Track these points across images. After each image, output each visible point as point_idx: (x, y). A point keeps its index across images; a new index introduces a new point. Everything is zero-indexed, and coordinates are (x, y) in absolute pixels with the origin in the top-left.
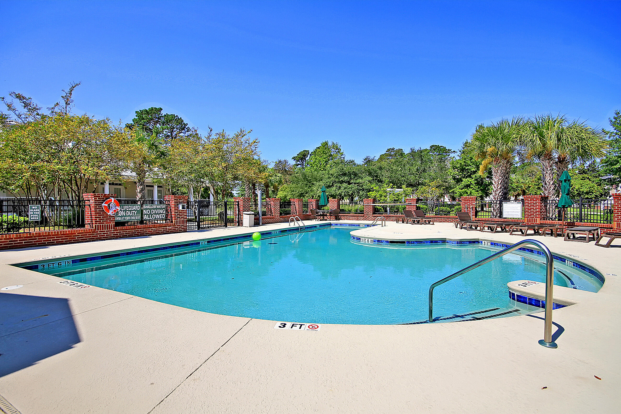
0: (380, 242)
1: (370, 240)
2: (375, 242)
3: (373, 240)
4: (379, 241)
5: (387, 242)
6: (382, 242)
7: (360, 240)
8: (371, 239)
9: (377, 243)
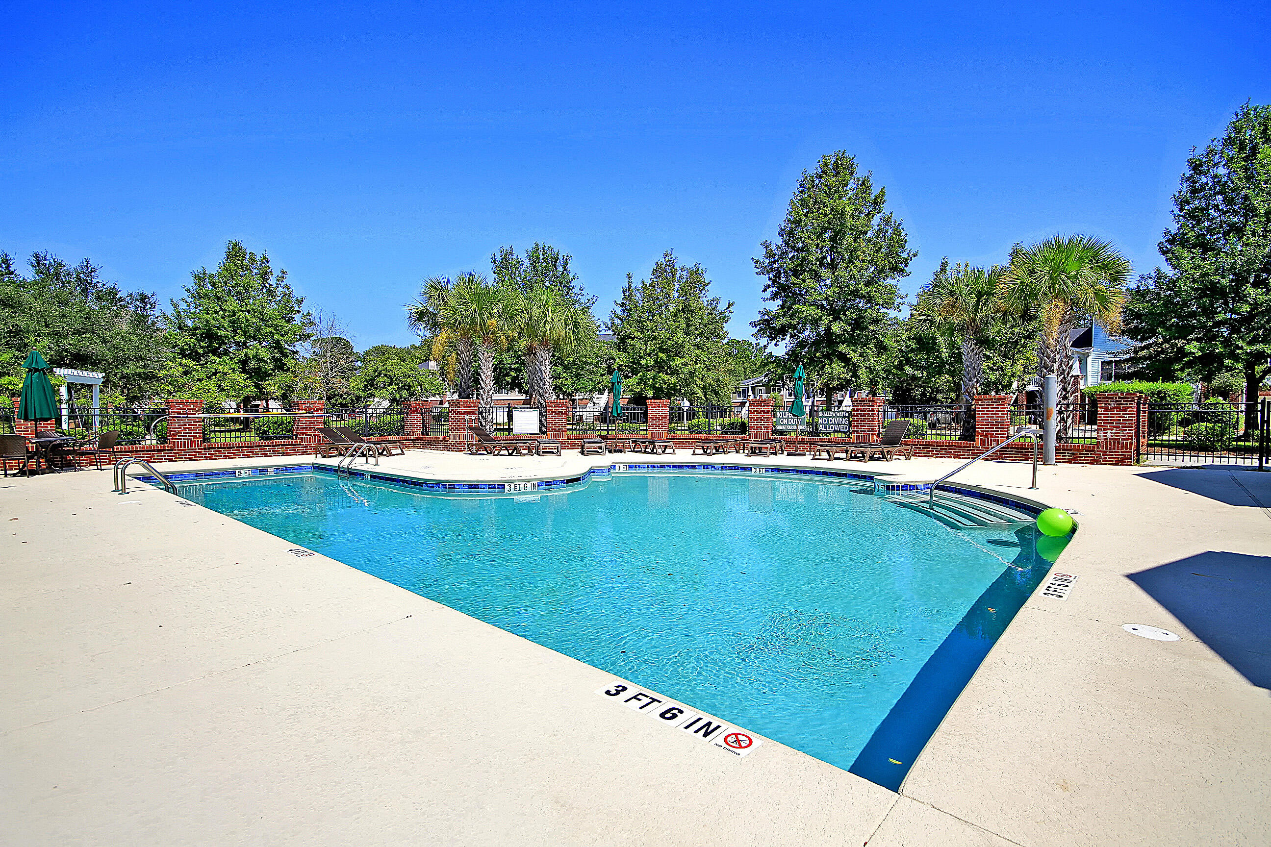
0: (551, 485)
1: (529, 485)
2: (542, 485)
3: (537, 482)
4: (548, 483)
5: (563, 482)
6: (554, 484)
7: (504, 488)
8: (532, 483)
9: (544, 487)
